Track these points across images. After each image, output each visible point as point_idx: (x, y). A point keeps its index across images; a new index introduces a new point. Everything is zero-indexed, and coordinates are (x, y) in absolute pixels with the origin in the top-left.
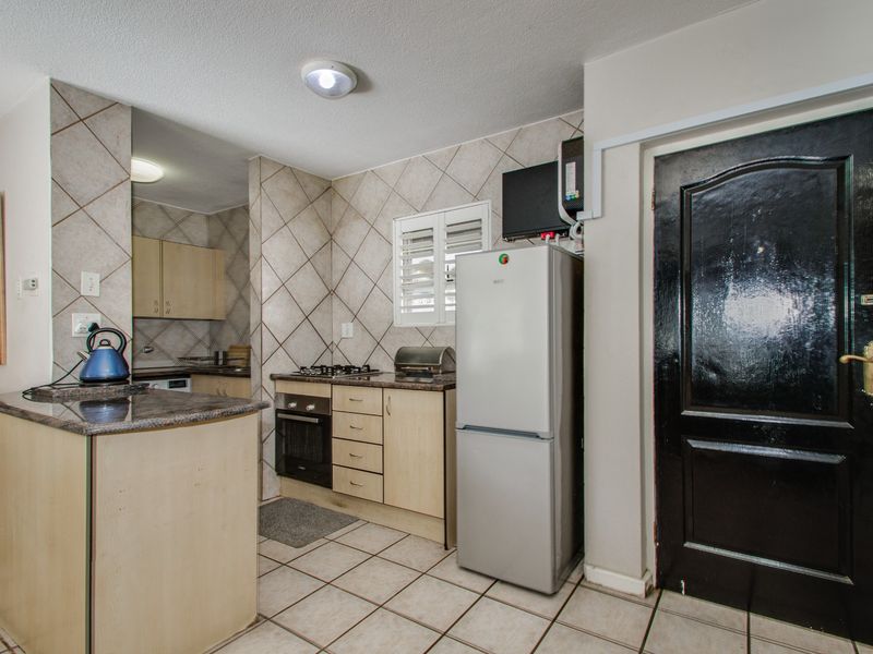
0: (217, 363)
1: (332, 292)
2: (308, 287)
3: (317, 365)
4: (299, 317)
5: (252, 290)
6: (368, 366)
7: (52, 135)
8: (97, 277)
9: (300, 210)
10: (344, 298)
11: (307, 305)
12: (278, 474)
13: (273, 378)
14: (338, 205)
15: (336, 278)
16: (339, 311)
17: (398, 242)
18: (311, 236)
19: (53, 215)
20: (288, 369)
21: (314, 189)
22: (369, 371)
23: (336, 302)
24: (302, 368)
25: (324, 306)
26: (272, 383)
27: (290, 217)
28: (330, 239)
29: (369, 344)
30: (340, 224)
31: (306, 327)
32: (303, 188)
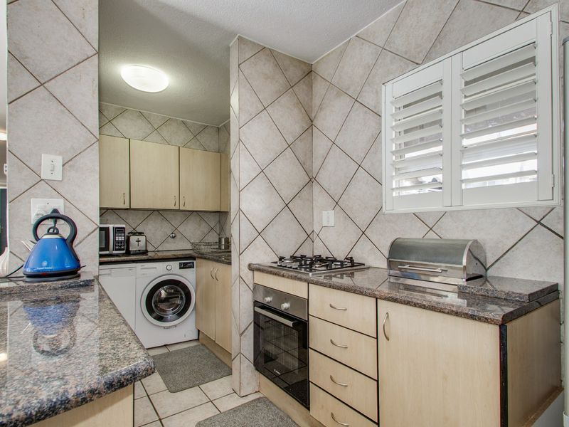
0: (220, 248)
1: (312, 180)
2: (287, 174)
3: (298, 254)
4: (279, 205)
5: (232, 179)
6: (351, 260)
7: (8, 4)
8: (59, 161)
9: (280, 94)
10: (325, 185)
11: (287, 193)
12: (257, 369)
13: (252, 268)
14: (319, 88)
15: (316, 165)
16: (320, 199)
17: (388, 110)
18: (290, 121)
19: (9, 90)
20: (266, 258)
21: (294, 73)
22: (352, 265)
23: (316, 189)
24: (281, 259)
25: (304, 193)
26: (250, 273)
27: (269, 102)
28: (310, 124)
29: (353, 234)
30: (321, 108)
31: (286, 215)
32: (283, 71)
